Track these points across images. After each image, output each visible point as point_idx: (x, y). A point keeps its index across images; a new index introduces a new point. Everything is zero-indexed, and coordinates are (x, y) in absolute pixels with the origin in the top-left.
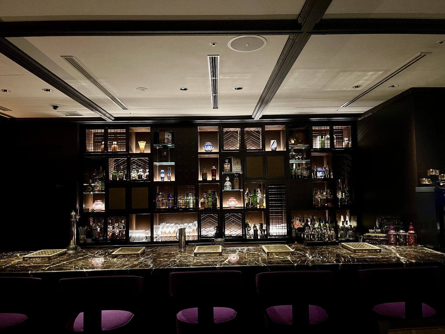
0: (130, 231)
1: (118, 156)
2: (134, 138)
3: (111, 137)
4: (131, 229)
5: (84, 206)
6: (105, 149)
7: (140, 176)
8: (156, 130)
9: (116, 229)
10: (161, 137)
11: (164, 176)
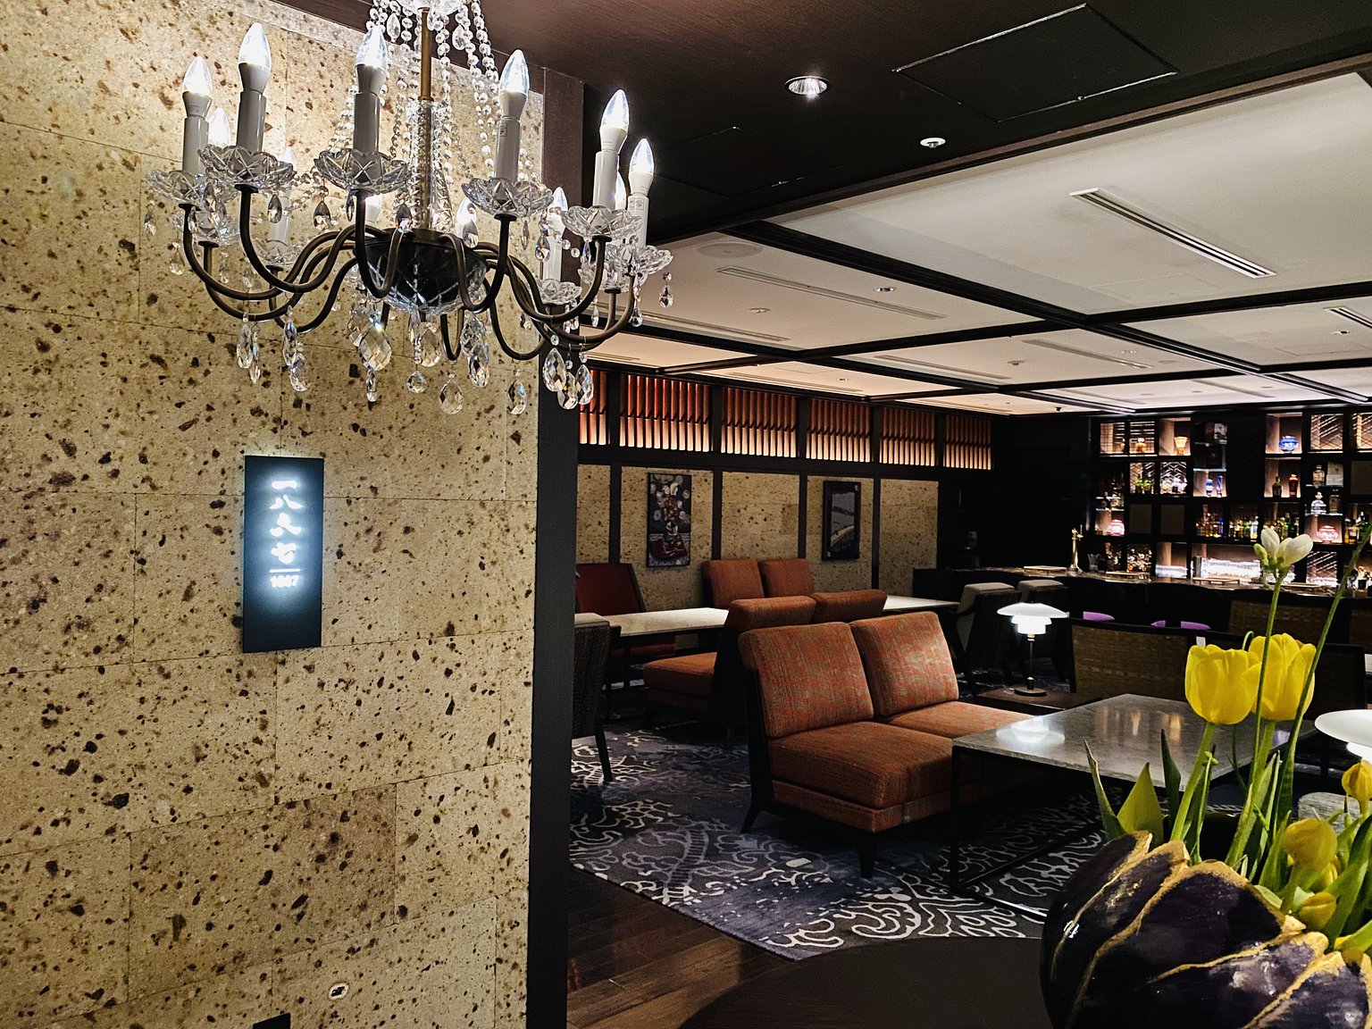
0: (1157, 566)
1: (1143, 459)
2: (1170, 432)
3: (1136, 432)
4: (1160, 564)
5: (1097, 527)
6: (1126, 450)
7: (1175, 489)
8: (1198, 421)
9: (1139, 561)
10: (1207, 431)
11: (1214, 490)
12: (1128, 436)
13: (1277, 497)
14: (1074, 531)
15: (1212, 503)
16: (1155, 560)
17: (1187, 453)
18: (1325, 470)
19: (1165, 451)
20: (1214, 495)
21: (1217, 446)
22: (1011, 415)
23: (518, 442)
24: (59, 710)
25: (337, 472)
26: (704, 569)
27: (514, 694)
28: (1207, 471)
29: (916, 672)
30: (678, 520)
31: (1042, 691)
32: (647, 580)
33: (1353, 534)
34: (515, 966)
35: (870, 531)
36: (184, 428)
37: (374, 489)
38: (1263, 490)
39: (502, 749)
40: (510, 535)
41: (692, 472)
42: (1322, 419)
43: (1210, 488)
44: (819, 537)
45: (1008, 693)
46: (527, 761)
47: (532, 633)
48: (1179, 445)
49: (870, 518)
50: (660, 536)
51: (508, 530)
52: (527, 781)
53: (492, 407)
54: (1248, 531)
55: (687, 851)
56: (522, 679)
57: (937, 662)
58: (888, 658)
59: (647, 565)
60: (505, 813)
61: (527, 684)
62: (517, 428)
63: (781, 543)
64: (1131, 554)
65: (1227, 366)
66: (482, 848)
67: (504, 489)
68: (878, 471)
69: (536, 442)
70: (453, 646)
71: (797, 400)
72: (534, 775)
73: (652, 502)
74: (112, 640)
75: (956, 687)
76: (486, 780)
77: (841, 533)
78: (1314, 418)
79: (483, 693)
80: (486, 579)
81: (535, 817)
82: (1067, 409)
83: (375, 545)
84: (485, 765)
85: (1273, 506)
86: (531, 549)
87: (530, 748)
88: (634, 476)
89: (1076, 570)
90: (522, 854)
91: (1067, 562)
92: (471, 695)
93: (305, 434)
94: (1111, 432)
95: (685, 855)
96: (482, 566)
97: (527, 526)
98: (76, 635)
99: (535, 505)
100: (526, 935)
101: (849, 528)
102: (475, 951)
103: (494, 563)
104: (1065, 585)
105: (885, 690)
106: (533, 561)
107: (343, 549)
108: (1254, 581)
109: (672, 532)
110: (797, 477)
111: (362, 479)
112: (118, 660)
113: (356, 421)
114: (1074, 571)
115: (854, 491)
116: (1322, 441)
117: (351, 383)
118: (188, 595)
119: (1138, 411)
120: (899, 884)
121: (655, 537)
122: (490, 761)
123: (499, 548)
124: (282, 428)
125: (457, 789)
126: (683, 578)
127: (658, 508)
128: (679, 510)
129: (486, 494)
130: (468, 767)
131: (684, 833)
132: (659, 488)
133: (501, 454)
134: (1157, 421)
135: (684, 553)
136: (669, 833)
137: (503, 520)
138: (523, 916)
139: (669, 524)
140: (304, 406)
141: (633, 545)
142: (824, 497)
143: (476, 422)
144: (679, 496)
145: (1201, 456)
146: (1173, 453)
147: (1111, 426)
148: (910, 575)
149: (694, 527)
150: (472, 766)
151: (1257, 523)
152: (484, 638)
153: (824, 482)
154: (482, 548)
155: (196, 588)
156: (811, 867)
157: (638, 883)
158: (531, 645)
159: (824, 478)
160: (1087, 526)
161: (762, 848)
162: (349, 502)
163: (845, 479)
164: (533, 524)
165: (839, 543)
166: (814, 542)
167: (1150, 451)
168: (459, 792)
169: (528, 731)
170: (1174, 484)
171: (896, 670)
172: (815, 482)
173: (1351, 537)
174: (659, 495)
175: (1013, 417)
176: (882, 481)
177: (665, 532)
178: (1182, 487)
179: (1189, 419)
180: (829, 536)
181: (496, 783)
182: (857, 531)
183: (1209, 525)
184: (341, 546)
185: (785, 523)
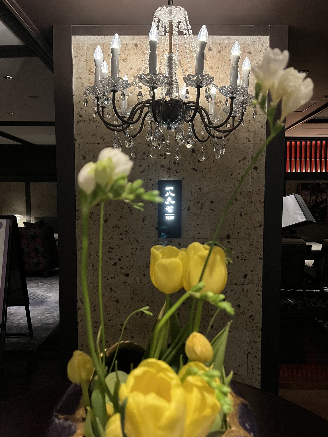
23: (256, 170)
24: (112, 249)
25: (187, 184)
27: (255, 262)
34: (256, 357)
36: (142, 172)
37: (200, 189)
39: (250, 280)
40: (253, 205)
46: (260, 286)
47: (262, 240)
51: (252, 203)
52: (261, 293)
53: (245, 158)
56: (258, 256)
60: (251, 302)
61: (260, 259)
62: (256, 165)
66: (242, 313)
67: (250, 187)
69: (264, 169)
70: (229, 242)
72: (263, 291)
74: (124, 231)
76: (243, 290)
79: (242, 259)
80: (242, 220)
81: (263, 306)
83: (200, 207)
84: (243, 284)
86: (262, 210)
87: (262, 281)
90: (259, 318)
92: (237, 260)
93: (177, 172)
96: (241, 215)
97: (260, 201)
98: (116, 229)
99: (264, 193)
100: (261, 347)
102: (239, 347)
103: (246, 214)
106: (263, 214)
107: (190, 208)
111: (196, 186)
112: (126, 237)
113: (194, 167)
117: (192, 155)
118: (143, 221)
122: (245, 283)
123: (248, 209)
124: (170, 171)
125: (232, 291)
129: (243, 190)
130: (236, 284)
133: (249, 175)
137: (250, 199)
138: (259, 340)
140: (177, 163)
143: (238, 164)
152: (242, 240)
154: (241, 209)
155: (146, 219)
158: (262, 245)
162: (192, 193)
164: (263, 200)
169: (261, 276)
181: (247, 291)
184: (189, 207)
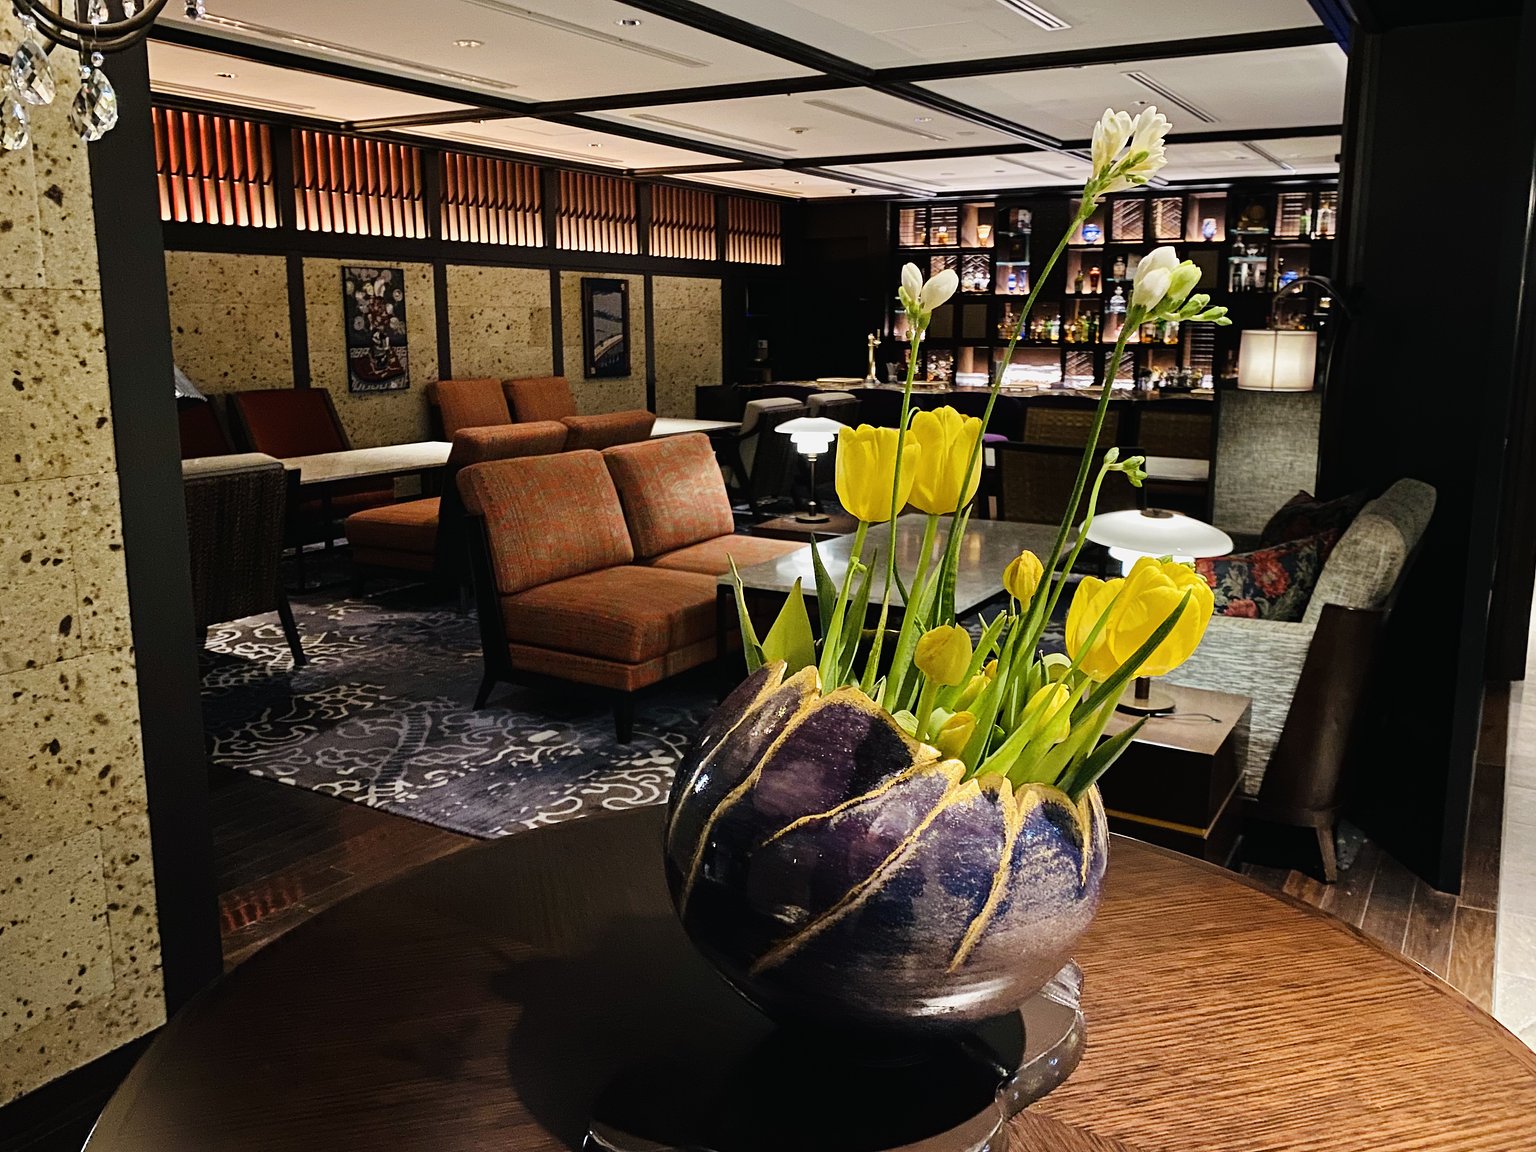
0: (958, 374)
1: (946, 252)
2: (973, 219)
3: (936, 220)
4: (962, 371)
5: (896, 332)
6: (927, 241)
7: (977, 286)
8: (1003, 206)
9: (939, 369)
10: (1012, 218)
11: (1015, 286)
12: (928, 225)
13: (1078, 294)
14: (871, 337)
15: (1018, 301)
16: (955, 368)
17: (991, 244)
18: (1125, 262)
19: (967, 242)
20: (1016, 292)
21: (1021, 236)
22: (803, 199)
23: (59, 202)
26: (429, 393)
27: (95, 563)
28: (1010, 265)
29: (683, 505)
30: (388, 331)
31: (824, 517)
32: (349, 410)
33: (1150, 332)
34: (138, 910)
35: (643, 341)
38: (1064, 285)
39: (85, 635)
40: (61, 340)
41: (404, 265)
42: (1125, 205)
43: (1012, 284)
44: (580, 350)
45: (789, 521)
46: (126, 650)
47: (115, 478)
48: (981, 235)
49: (642, 326)
50: (366, 351)
51: (56, 333)
52: (131, 676)
54: (1049, 332)
55: (402, 740)
56: (106, 539)
57: (708, 491)
58: (649, 491)
59: (351, 389)
60: (100, 719)
61: (114, 547)
62: (53, 180)
63: (530, 358)
64: (932, 362)
65: (1027, 141)
66: (69, 769)
67: (42, 271)
68: (649, 266)
69: (90, 202)
71: (541, 173)
72: (138, 667)
73: (350, 307)
75: (731, 519)
76: (63, 679)
77: (607, 343)
78: (1117, 204)
79: (44, 562)
80: (27, 404)
81: (146, 721)
82: (864, 191)
84: (60, 659)
85: (1075, 302)
86: (99, 360)
87: (130, 632)
88: (320, 270)
89: (874, 381)
90: (133, 770)
91: (864, 373)
92: (24, 568)
94: (911, 220)
95: (400, 744)
96: (18, 385)
97: (88, 327)
99: (99, 295)
100: (151, 870)
101: (616, 338)
102: (72, 900)
103: (37, 380)
104: (858, 398)
105: (648, 528)
106: (104, 376)
108: (1053, 386)
109: (381, 346)
110: (547, 273)
114: (871, 382)
115: (618, 290)
116: (1125, 229)
119: (940, 194)
120: (661, 745)
121: (357, 353)
122: (67, 653)
123: (44, 358)
125: (17, 695)
126: (404, 405)
127: (360, 313)
128: (390, 316)
129: (13, 279)
130: (31, 664)
131: (400, 719)
132: (359, 286)
133: (31, 218)
134: (959, 206)
135: (400, 373)
136: (380, 721)
137: (46, 317)
138: (144, 846)
139: (377, 334)
141: (328, 363)
142: (583, 298)
144: (388, 298)
145: (1005, 248)
146: (976, 245)
147: (911, 212)
148: (692, 395)
149: (412, 339)
150: (39, 662)
151: (1058, 323)
152: (34, 487)
153: (582, 279)
154: (15, 359)
156: (559, 739)
157: (336, 785)
158: (115, 494)
159: (582, 274)
160: (886, 331)
161: (499, 725)
163: (608, 276)
164: (98, 322)
165: (605, 356)
166: (573, 355)
167: (951, 242)
168: (20, 699)
169: (124, 610)
170: (976, 281)
171: (659, 504)
172: (570, 279)
173: (1147, 336)
174: (359, 296)
175: (803, 200)
176: (655, 279)
177: (372, 345)
178: (984, 283)
179: (992, 205)
180: (592, 348)
181: (80, 682)
182: (626, 341)
183: (1011, 327)
185: (534, 331)
